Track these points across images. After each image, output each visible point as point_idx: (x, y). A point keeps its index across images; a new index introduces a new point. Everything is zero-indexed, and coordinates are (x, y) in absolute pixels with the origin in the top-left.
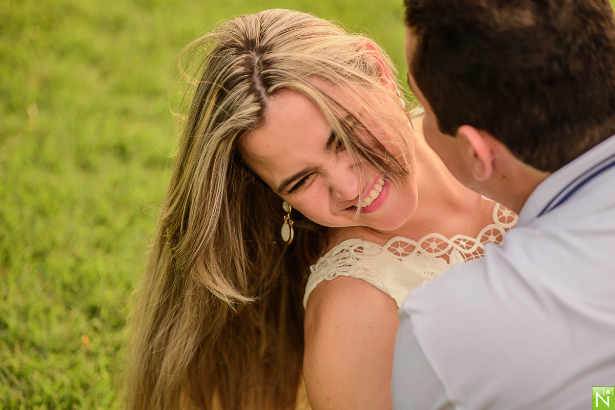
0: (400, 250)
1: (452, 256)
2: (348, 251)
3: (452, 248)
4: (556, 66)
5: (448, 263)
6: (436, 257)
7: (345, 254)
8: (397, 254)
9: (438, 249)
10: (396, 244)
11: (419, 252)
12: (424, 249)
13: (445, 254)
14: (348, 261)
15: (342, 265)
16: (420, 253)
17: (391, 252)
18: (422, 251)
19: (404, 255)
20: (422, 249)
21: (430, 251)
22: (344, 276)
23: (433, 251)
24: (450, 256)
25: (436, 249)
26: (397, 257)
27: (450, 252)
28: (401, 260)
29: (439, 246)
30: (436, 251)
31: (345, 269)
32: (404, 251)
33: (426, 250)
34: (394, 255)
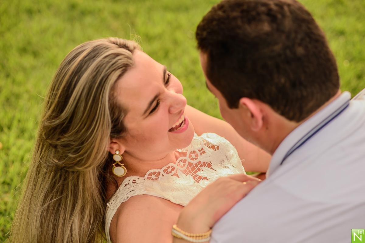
0: (153, 177)
2: (128, 184)
3: (177, 169)
4: (288, 52)
5: (179, 178)
6: (171, 176)
7: (128, 186)
8: (153, 179)
10: (151, 174)
12: (165, 173)
14: (132, 188)
15: (129, 192)
16: (164, 175)
17: (149, 179)
21: (167, 173)
22: (134, 196)
23: (169, 172)
24: (178, 174)
26: (154, 181)
27: (176, 172)
29: (172, 170)
31: (132, 193)
32: (156, 177)
34: (152, 181)
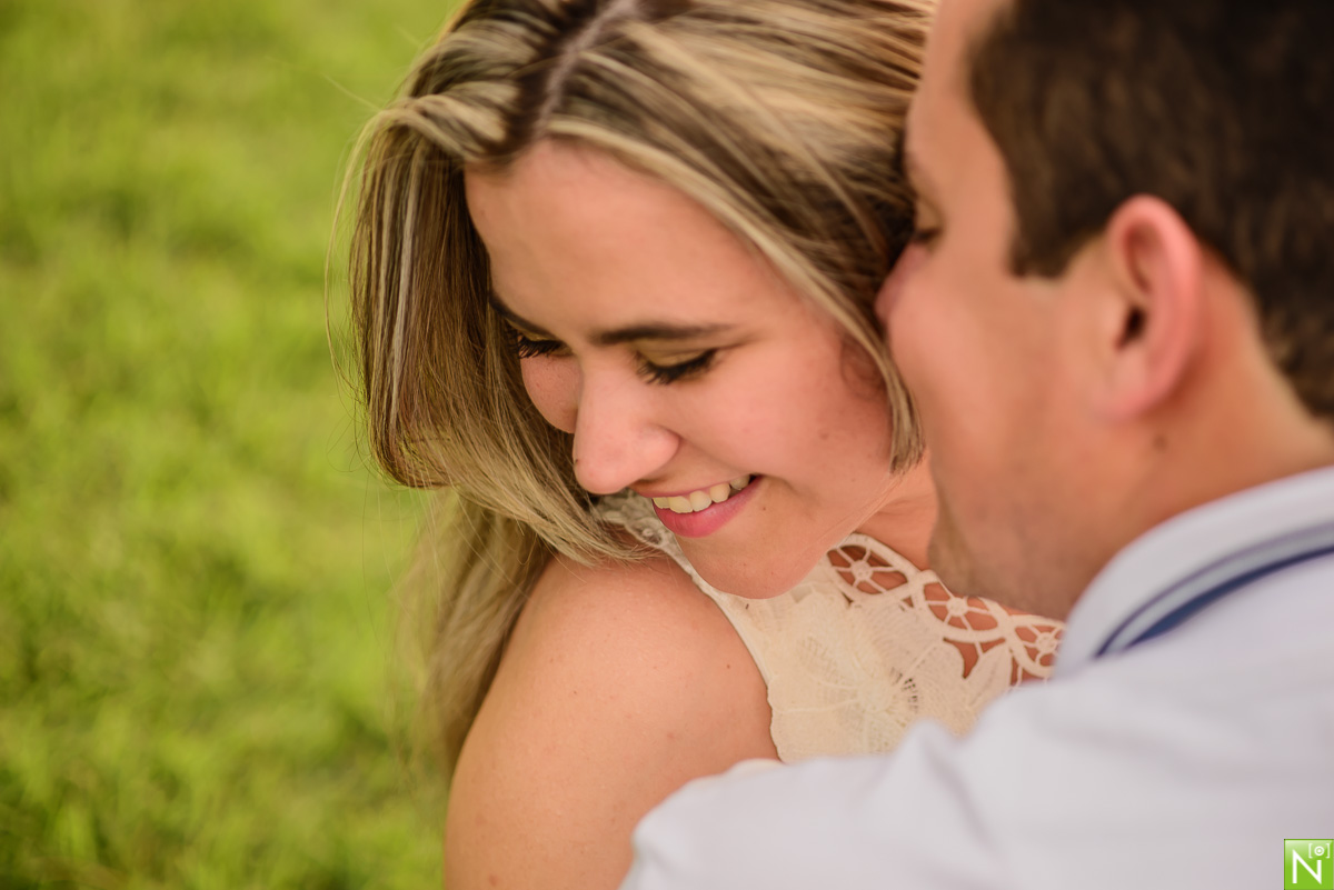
0: (861, 569)
1: (985, 660)
3: (1001, 641)
5: (966, 675)
6: (946, 640)
8: (849, 579)
9: (965, 621)
10: (858, 551)
11: (909, 601)
12: (927, 599)
13: (972, 646)
16: (912, 606)
17: (834, 564)
18: (921, 603)
19: (864, 588)
20: (921, 596)
23: (948, 618)
24: (983, 657)
25: (958, 619)
26: (843, 586)
27: (987, 646)
28: (850, 601)
29: (969, 615)
30: (955, 623)
32: (872, 578)
33: (931, 607)
34: (837, 578)
